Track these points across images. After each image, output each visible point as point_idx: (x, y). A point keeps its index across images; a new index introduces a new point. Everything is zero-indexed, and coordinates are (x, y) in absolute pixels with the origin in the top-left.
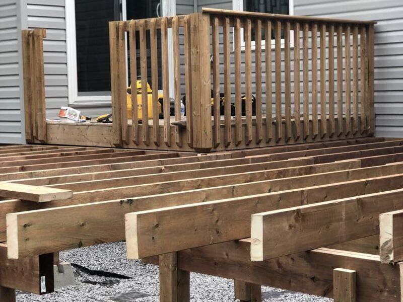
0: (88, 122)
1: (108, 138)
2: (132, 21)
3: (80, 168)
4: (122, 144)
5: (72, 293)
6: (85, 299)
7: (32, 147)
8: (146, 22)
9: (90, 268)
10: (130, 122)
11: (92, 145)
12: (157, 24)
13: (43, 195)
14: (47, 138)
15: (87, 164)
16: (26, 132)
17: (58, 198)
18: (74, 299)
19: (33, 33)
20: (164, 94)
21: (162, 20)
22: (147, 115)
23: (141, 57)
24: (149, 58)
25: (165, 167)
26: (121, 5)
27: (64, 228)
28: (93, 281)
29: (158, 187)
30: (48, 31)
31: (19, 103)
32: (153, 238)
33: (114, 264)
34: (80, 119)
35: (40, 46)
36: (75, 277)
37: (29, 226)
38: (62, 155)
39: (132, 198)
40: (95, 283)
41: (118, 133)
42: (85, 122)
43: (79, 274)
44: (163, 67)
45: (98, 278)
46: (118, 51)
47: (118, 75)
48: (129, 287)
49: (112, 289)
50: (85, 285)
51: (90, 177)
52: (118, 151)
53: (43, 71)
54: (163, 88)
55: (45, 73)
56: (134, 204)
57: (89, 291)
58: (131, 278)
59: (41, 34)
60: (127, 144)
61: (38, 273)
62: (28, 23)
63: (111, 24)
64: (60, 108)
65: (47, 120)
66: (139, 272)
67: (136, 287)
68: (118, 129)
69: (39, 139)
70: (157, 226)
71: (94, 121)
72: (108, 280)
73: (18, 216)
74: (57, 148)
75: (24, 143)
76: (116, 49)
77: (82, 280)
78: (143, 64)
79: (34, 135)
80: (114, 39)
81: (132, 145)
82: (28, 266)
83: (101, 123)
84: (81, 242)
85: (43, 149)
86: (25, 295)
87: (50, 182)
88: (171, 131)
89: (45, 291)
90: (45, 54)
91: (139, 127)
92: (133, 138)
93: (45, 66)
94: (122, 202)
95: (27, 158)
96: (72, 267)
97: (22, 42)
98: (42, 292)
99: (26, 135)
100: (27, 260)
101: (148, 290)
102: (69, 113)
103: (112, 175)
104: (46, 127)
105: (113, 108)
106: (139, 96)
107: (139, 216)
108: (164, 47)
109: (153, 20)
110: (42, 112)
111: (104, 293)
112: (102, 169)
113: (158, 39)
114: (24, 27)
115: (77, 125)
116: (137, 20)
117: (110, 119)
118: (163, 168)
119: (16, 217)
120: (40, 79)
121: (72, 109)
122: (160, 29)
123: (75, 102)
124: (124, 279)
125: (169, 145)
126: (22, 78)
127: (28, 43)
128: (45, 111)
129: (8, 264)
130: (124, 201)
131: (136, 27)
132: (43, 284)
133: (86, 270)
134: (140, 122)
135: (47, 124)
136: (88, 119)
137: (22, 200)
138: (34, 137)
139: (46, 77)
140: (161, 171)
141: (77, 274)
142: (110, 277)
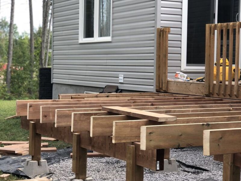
0: (191, 81)
1: (201, 91)
2: (219, 24)
3: (184, 106)
4: (210, 94)
5: (175, 176)
6: (182, 180)
7: (159, 94)
8: (227, 24)
9: (187, 163)
10: (215, 82)
11: (192, 94)
12: (234, 26)
13: (161, 118)
14: (167, 89)
15: (188, 104)
16: (156, 85)
17: (169, 120)
18: (176, 179)
19: (163, 30)
20: (236, 67)
21: (237, 24)
22: (225, 78)
23: (223, 45)
24: (228, 45)
25: (233, 108)
26: (215, 14)
27: (170, 136)
28: (188, 171)
29: (226, 118)
30: (171, 29)
31: (153, 69)
32: (218, 145)
33: (201, 163)
34: (186, 79)
35: (167, 37)
36: (178, 167)
37: (152, 133)
38: (175, 99)
39: (209, 123)
40: (189, 172)
41: (208, 88)
42: (189, 81)
43: (181, 166)
44: (236, 51)
45: (191, 169)
46: (210, 41)
47: (210, 55)
48: (208, 176)
49: (198, 176)
50: (183, 172)
51: (189, 111)
52: (207, 98)
53: (168, 51)
54: (236, 63)
55: (168, 52)
56: (210, 126)
57: (185, 176)
58: (210, 171)
59: (167, 30)
60: (213, 95)
61: (156, 159)
62: (161, 24)
63: (207, 25)
64: (176, 73)
65: (168, 79)
66: (215, 168)
67: (212, 176)
68: (208, 86)
69: (163, 89)
70: (221, 138)
71: (195, 81)
72: (197, 171)
73: (147, 127)
74: (173, 95)
75: (155, 91)
76: (209, 40)
77: (181, 170)
78: (224, 49)
79: (161, 87)
80: (208, 34)
81: (215, 95)
82: (151, 155)
83: (199, 82)
84: (179, 145)
85: (165, 95)
86: (150, 174)
87: (166, 112)
88: (238, 88)
89: (159, 169)
90: (169, 42)
91: (220, 85)
92: (216, 91)
93: (169, 48)
94: (203, 125)
95: (155, 99)
96: (177, 162)
97: (157, 35)
98: (157, 169)
99: (156, 87)
100: (150, 152)
101: (219, 178)
102: (181, 75)
103: (201, 111)
104: (167, 83)
105: (205, 73)
106: (221, 67)
107: (211, 132)
108: (237, 39)
109: (231, 23)
110: (165, 75)
111: (194, 178)
112: (196, 107)
113: (234, 34)
114: (159, 27)
115: (185, 82)
116: (222, 24)
117: (204, 80)
118: (231, 109)
119: (146, 128)
120: (166, 56)
121: (182, 73)
122: (235, 29)
123: (185, 69)
124: (205, 171)
125: (237, 96)
126: (156, 55)
127: (160, 36)
128: (167, 74)
129: (140, 153)
130: (204, 124)
131: (221, 27)
132: (158, 165)
133: (184, 164)
134: (221, 82)
135: (168, 81)
136: (191, 79)
137: (150, 120)
138: (160, 88)
139: (169, 55)
140: (230, 110)
141: (179, 166)
142: (198, 169)
